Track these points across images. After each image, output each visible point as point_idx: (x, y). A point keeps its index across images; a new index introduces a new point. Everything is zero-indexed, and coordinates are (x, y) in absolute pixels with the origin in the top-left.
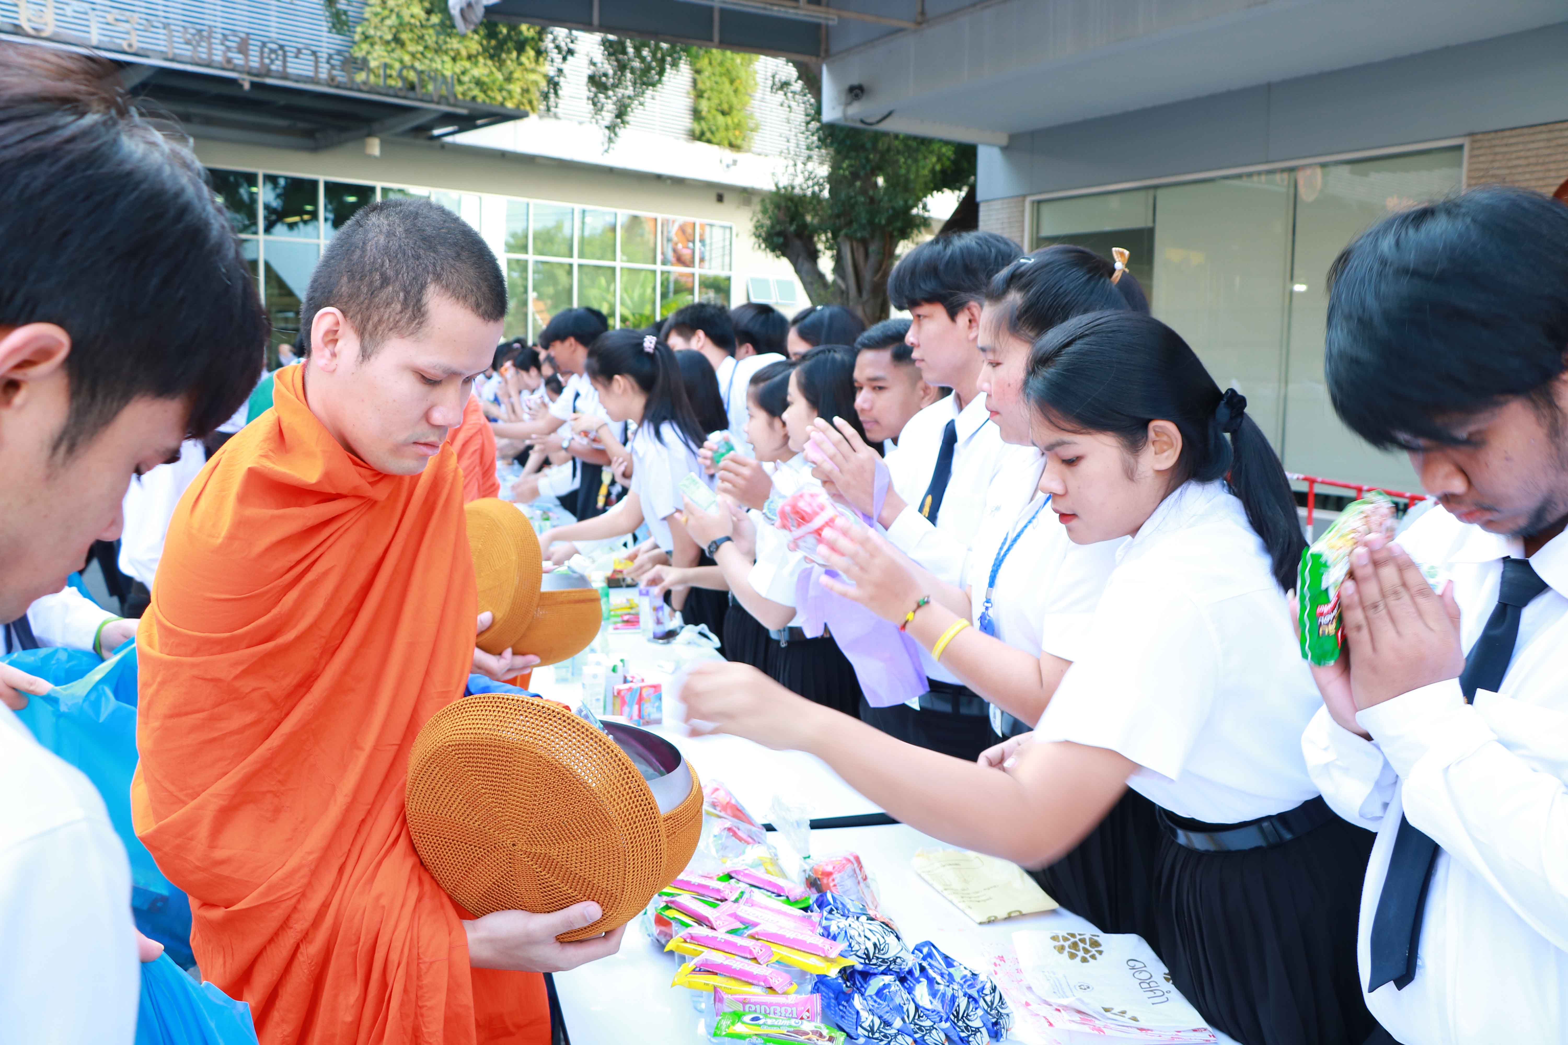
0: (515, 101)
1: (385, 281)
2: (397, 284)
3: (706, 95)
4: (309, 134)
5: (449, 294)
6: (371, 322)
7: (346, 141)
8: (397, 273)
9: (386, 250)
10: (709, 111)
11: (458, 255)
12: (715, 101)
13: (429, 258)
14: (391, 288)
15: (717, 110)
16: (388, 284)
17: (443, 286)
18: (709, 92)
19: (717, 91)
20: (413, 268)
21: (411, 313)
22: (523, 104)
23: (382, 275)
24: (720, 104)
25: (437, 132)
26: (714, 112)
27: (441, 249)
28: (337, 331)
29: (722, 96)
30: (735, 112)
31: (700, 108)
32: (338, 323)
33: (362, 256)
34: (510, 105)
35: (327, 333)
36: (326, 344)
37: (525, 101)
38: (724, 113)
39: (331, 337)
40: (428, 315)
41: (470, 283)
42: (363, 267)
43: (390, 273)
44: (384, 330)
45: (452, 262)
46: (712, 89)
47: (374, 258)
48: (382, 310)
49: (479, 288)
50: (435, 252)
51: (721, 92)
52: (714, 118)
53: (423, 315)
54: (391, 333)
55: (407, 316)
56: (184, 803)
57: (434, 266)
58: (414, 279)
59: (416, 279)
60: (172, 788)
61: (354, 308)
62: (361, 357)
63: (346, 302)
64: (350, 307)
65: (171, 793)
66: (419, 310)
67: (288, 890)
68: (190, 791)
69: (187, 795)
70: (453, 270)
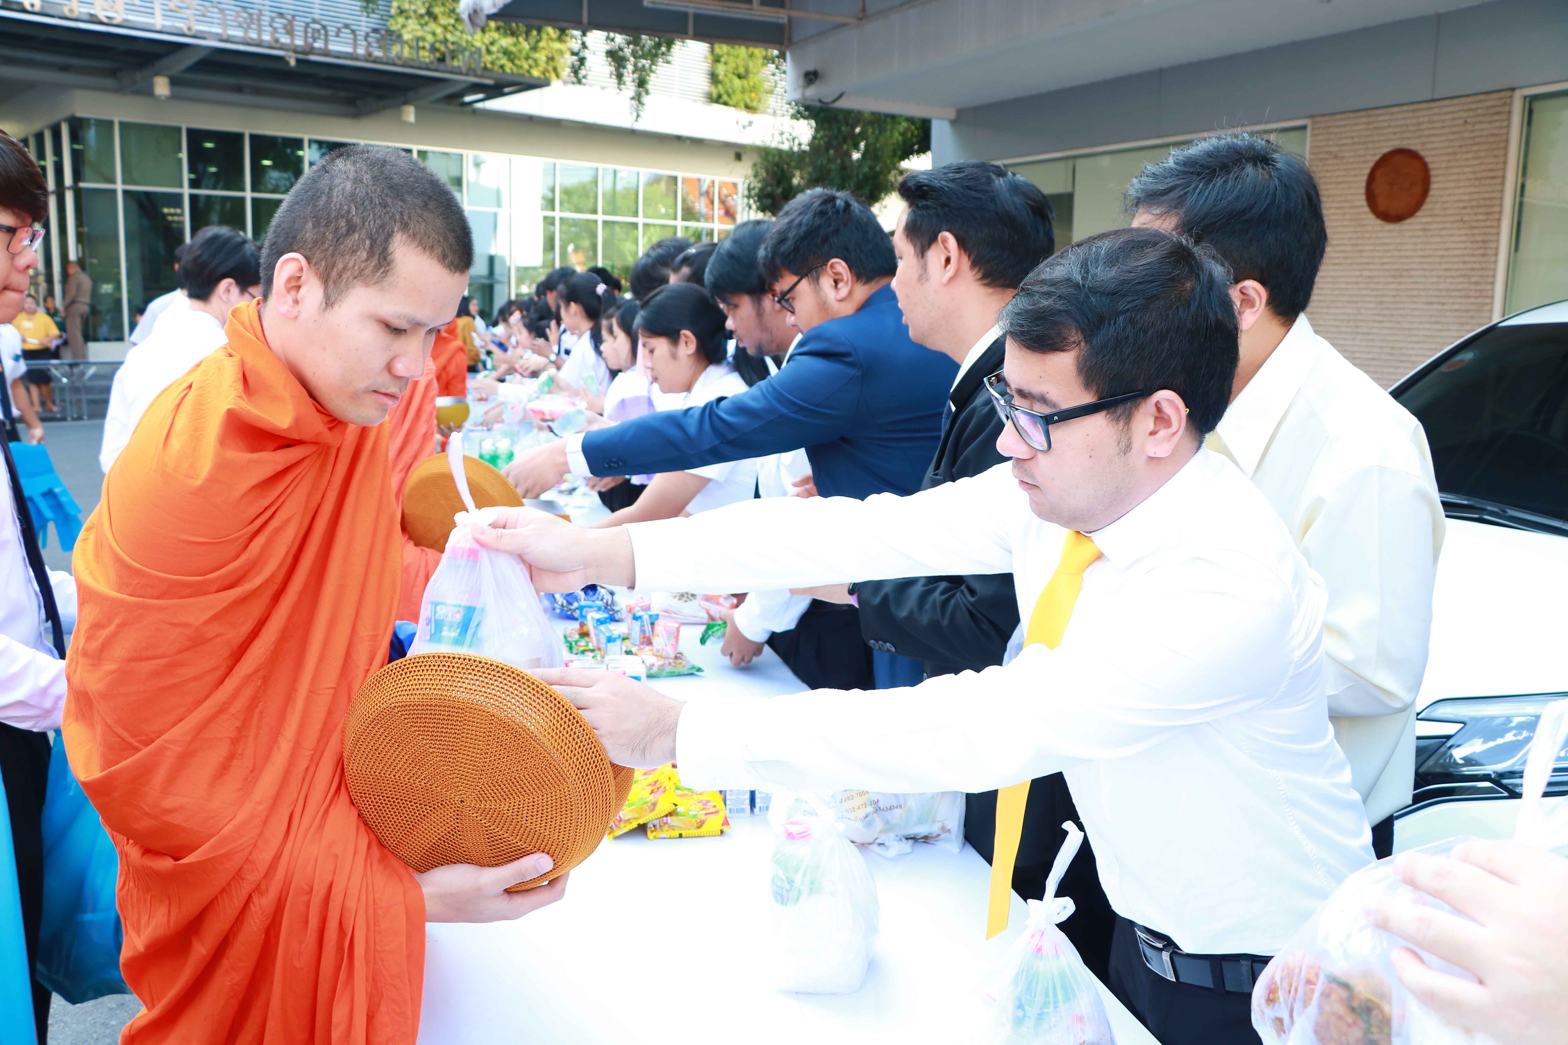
0: (541, 68)
1: (352, 228)
2: (364, 231)
3: (723, 60)
4: (350, 102)
5: (416, 244)
6: (335, 270)
7: (384, 108)
8: (364, 220)
9: (353, 197)
10: (726, 75)
11: (426, 205)
12: (732, 65)
13: (396, 207)
14: (356, 236)
15: (734, 74)
16: (354, 231)
17: (410, 236)
18: (725, 56)
19: (733, 56)
20: (380, 216)
21: (376, 261)
22: (548, 72)
23: (349, 222)
24: (737, 68)
25: (468, 99)
26: (730, 76)
27: (409, 198)
28: (300, 277)
29: (739, 61)
30: (751, 76)
31: (717, 72)
32: (301, 270)
33: (328, 202)
34: (536, 73)
35: (289, 280)
36: (289, 290)
37: (550, 69)
38: (740, 77)
39: (293, 284)
40: (393, 265)
41: (437, 234)
42: (329, 214)
43: (357, 220)
44: (348, 278)
45: (420, 212)
46: (728, 54)
47: (341, 204)
48: (347, 257)
49: (446, 238)
50: (403, 200)
51: (737, 57)
52: (731, 81)
53: (389, 264)
54: (355, 281)
55: (373, 264)
56: (137, 750)
57: (402, 214)
58: (380, 227)
59: (382, 227)
60: (125, 734)
61: (318, 255)
62: (324, 305)
63: (311, 249)
64: (314, 254)
65: (123, 740)
66: (385, 259)
67: (240, 842)
68: (143, 738)
69: (140, 742)
70: (420, 220)
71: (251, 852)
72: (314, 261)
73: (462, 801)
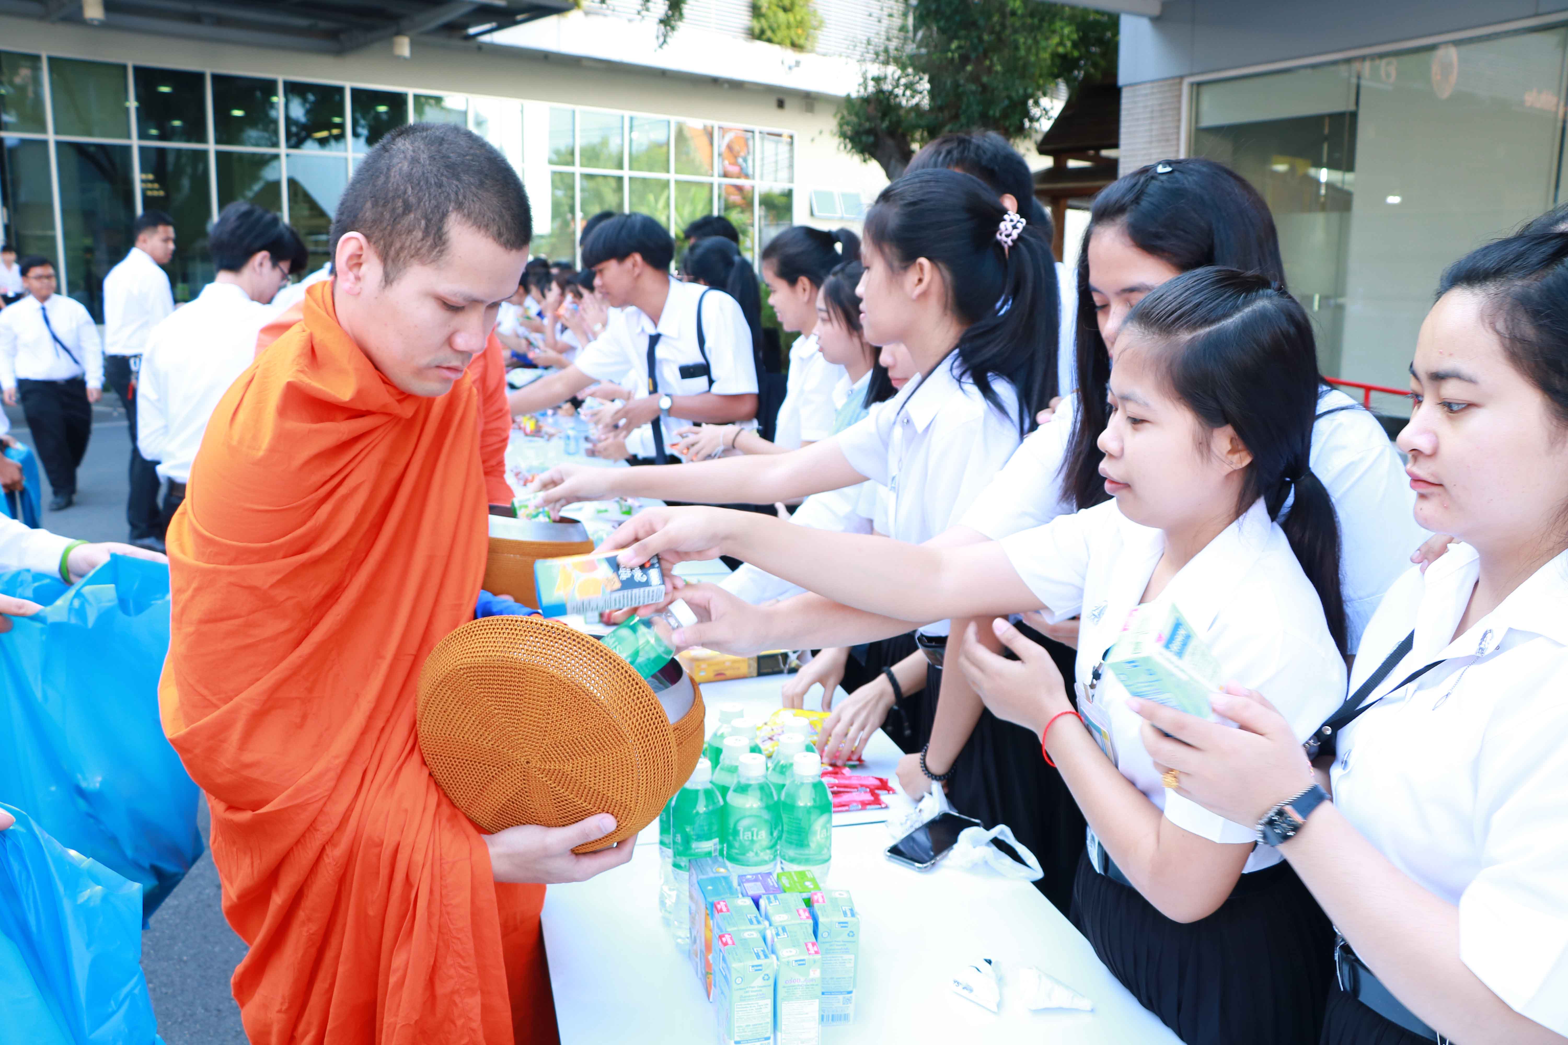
1: (407, 208)
2: (419, 211)
5: (471, 223)
6: (393, 249)
7: (373, 41)
8: (419, 200)
9: (409, 177)
11: (482, 183)
13: (451, 186)
14: (412, 216)
16: (410, 211)
17: (464, 215)
20: (435, 196)
21: (432, 240)
23: (404, 201)
27: (465, 177)
28: (361, 256)
32: (361, 249)
33: (386, 181)
35: (351, 257)
36: (350, 268)
39: (355, 262)
40: (448, 244)
41: (492, 210)
42: (386, 193)
43: (413, 200)
44: (406, 257)
45: (476, 191)
47: (398, 184)
48: (404, 236)
49: (501, 217)
50: (459, 179)
53: (444, 243)
54: (412, 259)
55: (429, 243)
56: (217, 707)
57: (457, 194)
58: (436, 207)
59: (437, 207)
60: (205, 692)
61: (377, 234)
62: (383, 283)
63: (370, 228)
64: (374, 233)
65: (204, 697)
66: (440, 238)
67: (315, 793)
68: (223, 696)
69: (219, 699)
70: (475, 199)
71: (325, 803)
72: (374, 240)
73: (528, 762)
